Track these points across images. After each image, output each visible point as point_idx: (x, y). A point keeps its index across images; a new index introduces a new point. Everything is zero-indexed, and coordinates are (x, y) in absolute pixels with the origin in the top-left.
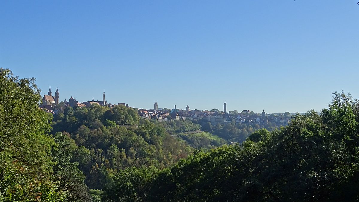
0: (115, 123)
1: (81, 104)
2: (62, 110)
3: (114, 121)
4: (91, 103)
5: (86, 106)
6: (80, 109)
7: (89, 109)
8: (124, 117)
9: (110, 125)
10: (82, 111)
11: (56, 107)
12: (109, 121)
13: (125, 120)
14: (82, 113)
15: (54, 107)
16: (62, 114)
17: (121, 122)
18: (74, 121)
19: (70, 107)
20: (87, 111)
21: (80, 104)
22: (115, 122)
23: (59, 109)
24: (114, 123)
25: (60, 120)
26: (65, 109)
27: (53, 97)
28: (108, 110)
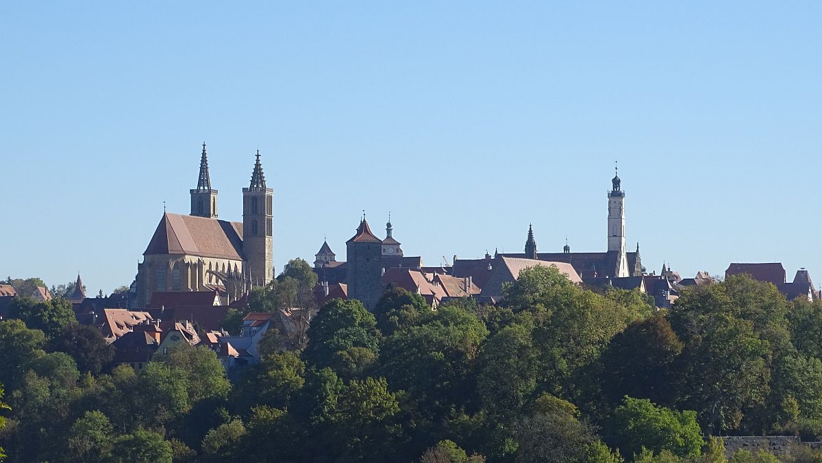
0: (692, 428)
1: (436, 280)
2: (291, 327)
3: (681, 407)
4: (516, 268)
5: (473, 290)
6: (428, 320)
7: (492, 316)
8: (768, 377)
9: (657, 441)
10: (436, 335)
11: (253, 303)
12: (649, 409)
13: (775, 402)
14: (440, 346)
15: (233, 305)
16: (293, 356)
17: (739, 415)
18: (379, 409)
19: (355, 306)
20: (476, 332)
21: (430, 276)
22: (691, 415)
23: (273, 325)
24: (683, 422)
25: (275, 403)
26: (315, 321)
27: (226, 226)
28: (638, 317)
